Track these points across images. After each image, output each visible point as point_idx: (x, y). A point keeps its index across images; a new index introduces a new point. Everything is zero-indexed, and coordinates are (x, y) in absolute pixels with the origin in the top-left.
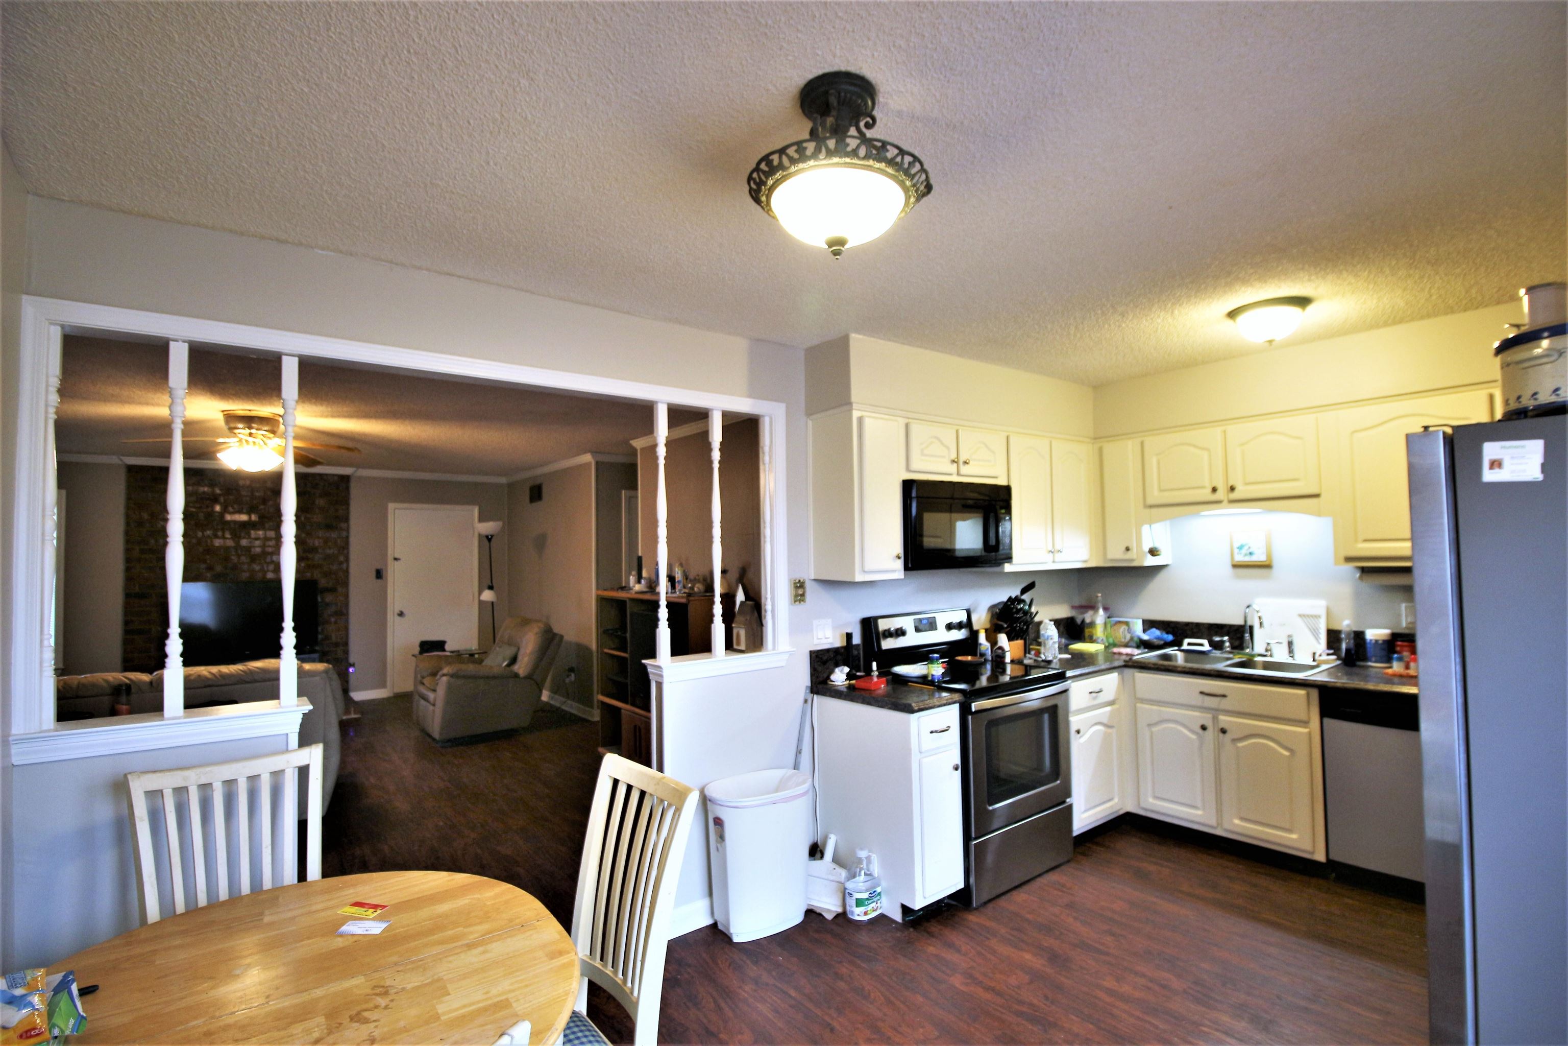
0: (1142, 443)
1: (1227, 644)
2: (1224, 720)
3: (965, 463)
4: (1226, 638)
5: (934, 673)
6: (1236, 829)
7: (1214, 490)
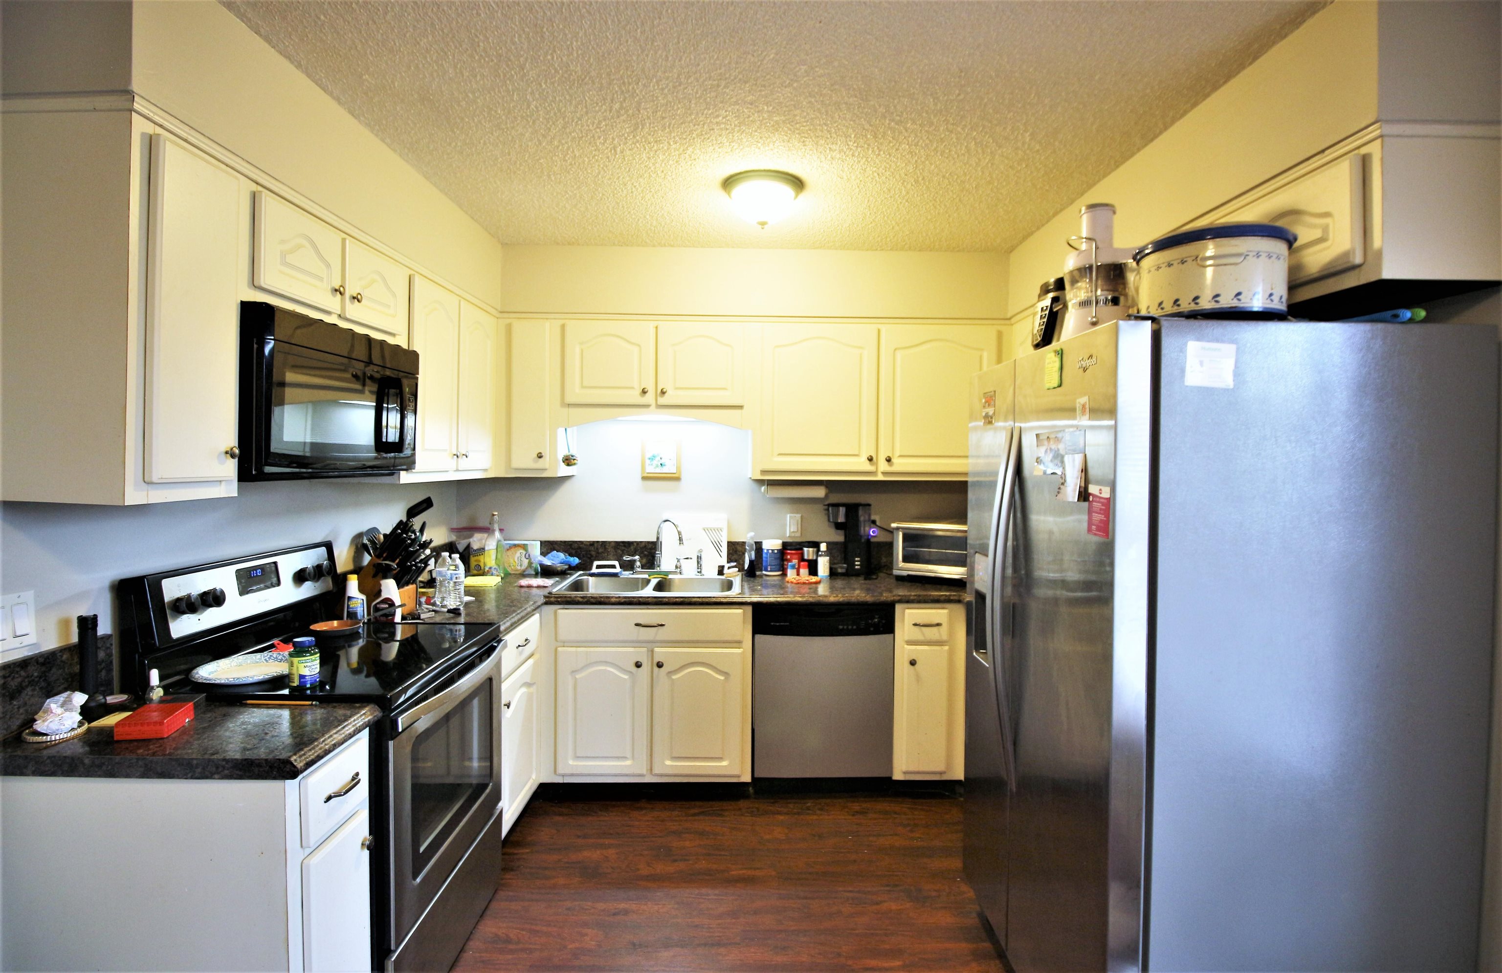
0: (563, 327)
1: (638, 564)
2: (661, 652)
3: (356, 298)
4: (637, 557)
5: (305, 672)
6: (670, 772)
7: (644, 392)
